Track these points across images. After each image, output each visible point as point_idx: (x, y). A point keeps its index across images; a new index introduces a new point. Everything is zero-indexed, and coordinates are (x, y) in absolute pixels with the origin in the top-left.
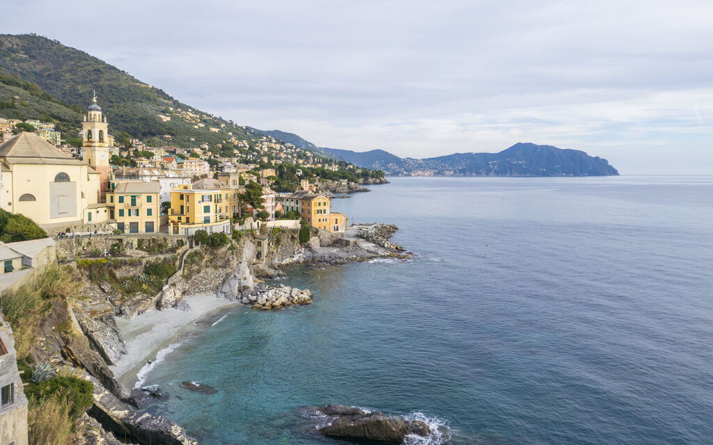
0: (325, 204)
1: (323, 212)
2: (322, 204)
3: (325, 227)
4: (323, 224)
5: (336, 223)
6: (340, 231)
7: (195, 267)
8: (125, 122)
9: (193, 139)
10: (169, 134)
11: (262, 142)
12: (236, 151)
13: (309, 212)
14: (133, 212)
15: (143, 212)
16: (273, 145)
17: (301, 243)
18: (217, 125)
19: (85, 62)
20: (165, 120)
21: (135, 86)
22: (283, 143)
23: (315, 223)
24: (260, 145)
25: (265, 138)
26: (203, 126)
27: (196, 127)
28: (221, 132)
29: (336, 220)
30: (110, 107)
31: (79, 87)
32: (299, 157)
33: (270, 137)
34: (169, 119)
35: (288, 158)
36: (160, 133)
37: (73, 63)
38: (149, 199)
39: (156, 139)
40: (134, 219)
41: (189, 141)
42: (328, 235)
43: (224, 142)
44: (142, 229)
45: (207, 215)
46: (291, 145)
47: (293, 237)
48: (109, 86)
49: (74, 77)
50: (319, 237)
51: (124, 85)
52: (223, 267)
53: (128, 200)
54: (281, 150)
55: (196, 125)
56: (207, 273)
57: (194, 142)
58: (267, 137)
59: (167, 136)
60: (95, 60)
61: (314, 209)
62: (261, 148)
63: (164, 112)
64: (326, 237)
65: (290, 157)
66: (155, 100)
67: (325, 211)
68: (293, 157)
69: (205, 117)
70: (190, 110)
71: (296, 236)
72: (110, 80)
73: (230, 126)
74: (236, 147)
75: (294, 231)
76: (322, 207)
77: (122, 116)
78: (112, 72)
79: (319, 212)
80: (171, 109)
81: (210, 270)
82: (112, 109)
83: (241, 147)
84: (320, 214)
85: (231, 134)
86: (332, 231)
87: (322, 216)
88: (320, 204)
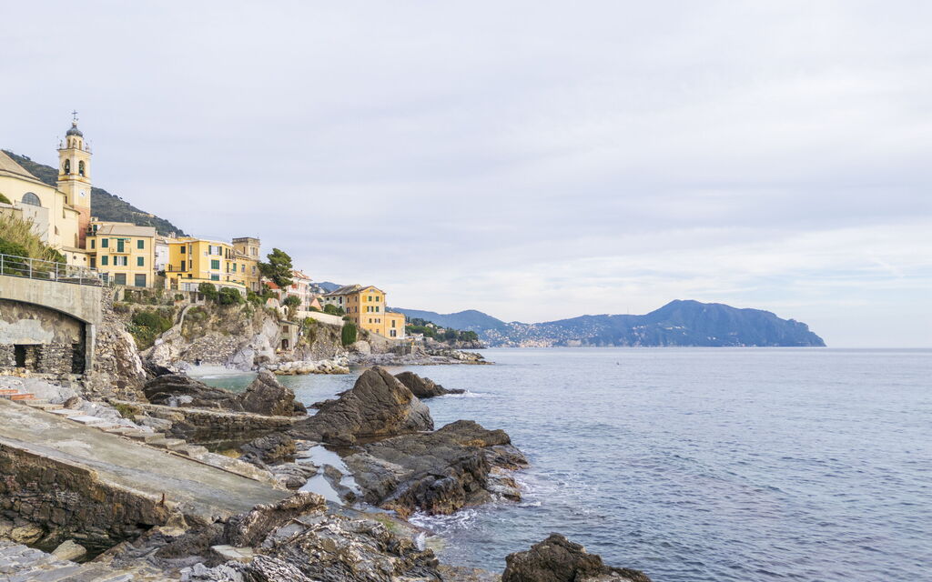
0: (378, 299)
1: (375, 309)
2: (374, 299)
3: (378, 331)
4: (375, 326)
5: (393, 326)
6: (398, 337)
7: (198, 328)
13: (357, 310)
14: (120, 260)
15: (133, 261)
17: (344, 345)
21: (130, 216)
23: (364, 324)
29: (393, 322)
38: (141, 244)
40: (120, 269)
42: (383, 341)
44: (131, 281)
45: (215, 272)
47: (332, 335)
50: (369, 342)
52: (235, 333)
53: (113, 244)
56: (213, 338)
61: (363, 304)
64: (379, 342)
67: (377, 308)
71: (338, 334)
75: (334, 327)
76: (375, 304)
79: (370, 309)
81: (216, 334)
84: (370, 312)
86: (388, 336)
87: (374, 315)
88: (370, 299)
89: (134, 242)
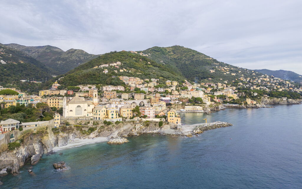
0: (173, 114)
1: (172, 116)
2: (172, 114)
4: (172, 121)
5: (177, 121)
6: (179, 124)
7: (102, 130)
8: (197, 74)
9: (221, 79)
10: (211, 78)
11: (259, 78)
12: (241, 84)
14: (96, 114)
15: (98, 115)
16: (265, 79)
17: (159, 126)
18: (236, 72)
19: (190, 52)
20: (212, 72)
21: (205, 59)
22: (273, 78)
23: (169, 120)
24: (257, 80)
25: (263, 76)
26: (229, 73)
27: (225, 74)
28: (237, 75)
30: (194, 68)
31: (187, 62)
32: (280, 84)
33: (266, 75)
34: (214, 71)
35: (271, 85)
36: (207, 78)
37: (186, 53)
38: (99, 111)
39: (206, 80)
40: (96, 116)
41: (219, 80)
42: (174, 125)
43: (236, 79)
44: (98, 119)
45: (112, 116)
46: (277, 78)
47: (155, 125)
48: (196, 60)
49: (185, 58)
50: (170, 125)
51: (201, 59)
53: (95, 111)
54: (270, 82)
55: (226, 73)
56: (106, 132)
57: (221, 80)
58: (264, 75)
59: (210, 79)
60: (194, 51)
61: (168, 115)
62: (257, 81)
63: (213, 69)
65: (273, 84)
66: (211, 64)
67: (173, 116)
68: (275, 84)
69: (232, 69)
70: (226, 66)
71: (158, 124)
72: (196, 58)
73: (244, 71)
74: (242, 81)
75: (157, 122)
76: (172, 115)
77: (197, 71)
78: (198, 55)
79: (171, 116)
80: (217, 67)
82: (194, 69)
83: (244, 81)
84: (171, 117)
85: (243, 75)
86: (175, 123)
87: (172, 118)
88: (171, 114)
89: (98, 111)
